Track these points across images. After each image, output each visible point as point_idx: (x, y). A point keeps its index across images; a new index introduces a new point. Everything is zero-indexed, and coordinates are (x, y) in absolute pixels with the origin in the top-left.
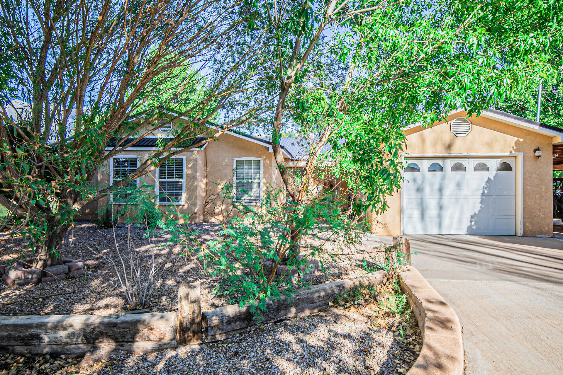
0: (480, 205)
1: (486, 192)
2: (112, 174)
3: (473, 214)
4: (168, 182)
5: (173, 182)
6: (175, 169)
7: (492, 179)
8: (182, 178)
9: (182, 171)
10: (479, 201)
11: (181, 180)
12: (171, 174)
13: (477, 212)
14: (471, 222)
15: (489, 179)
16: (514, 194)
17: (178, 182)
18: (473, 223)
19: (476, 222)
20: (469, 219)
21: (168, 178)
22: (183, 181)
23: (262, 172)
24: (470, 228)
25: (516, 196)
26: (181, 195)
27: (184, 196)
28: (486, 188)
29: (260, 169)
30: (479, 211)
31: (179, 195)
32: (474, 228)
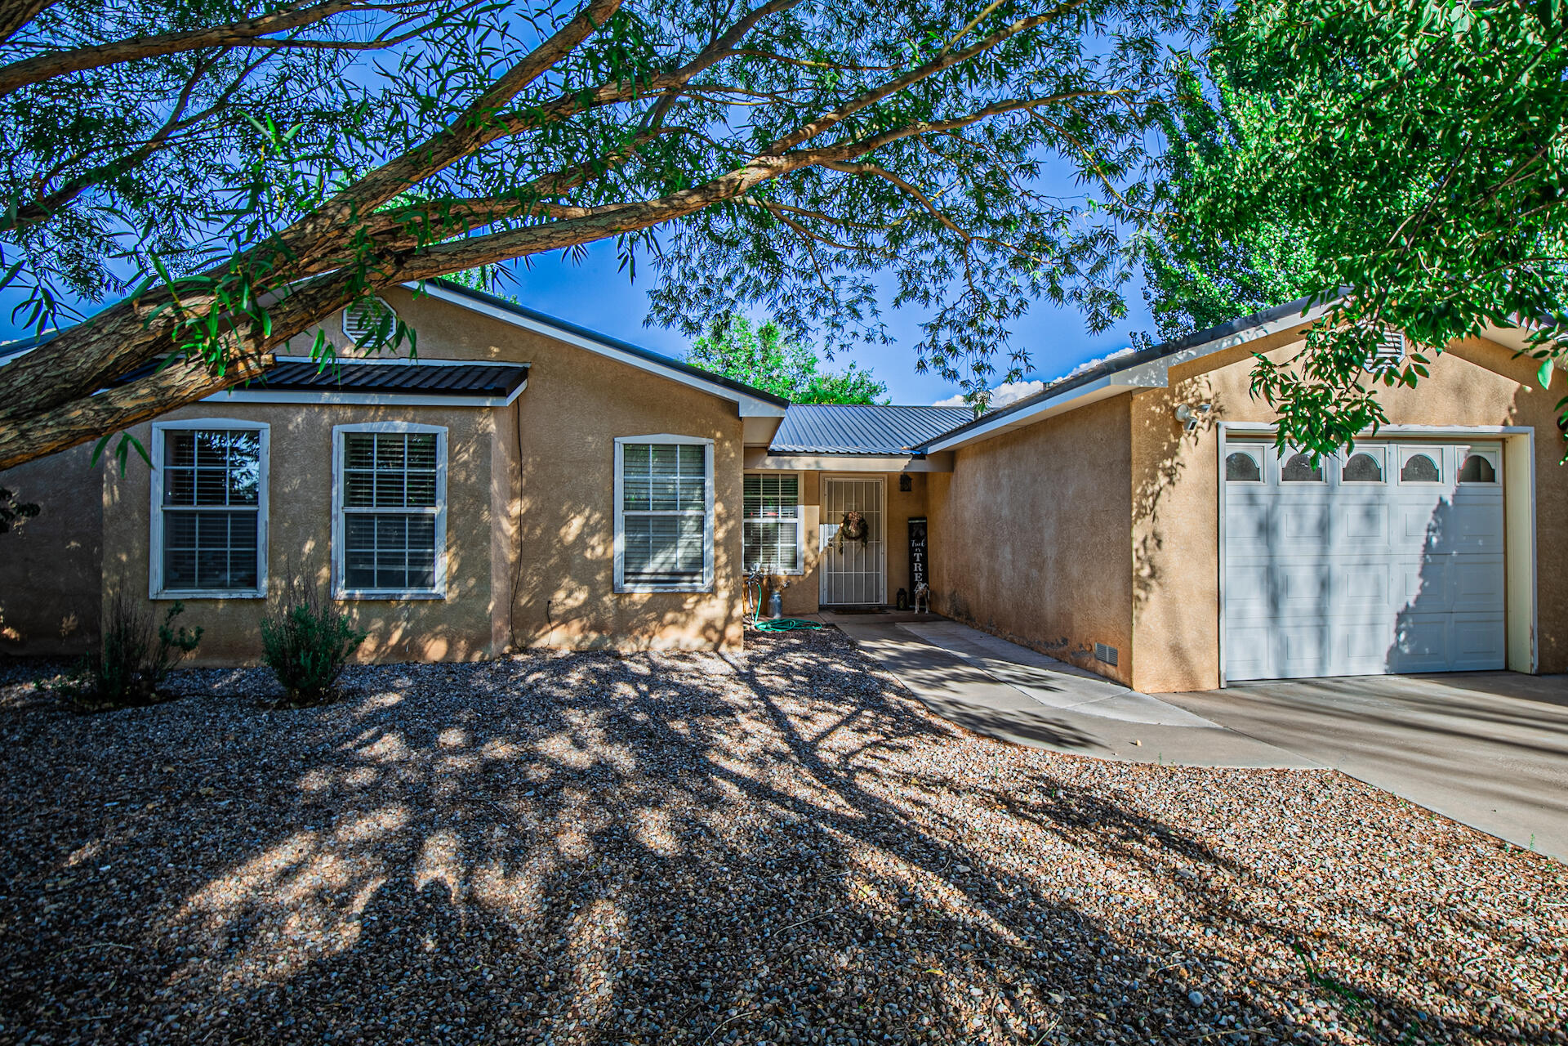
0: (1420, 581)
1: (1434, 540)
2: (158, 489)
3: (1401, 607)
4: (381, 516)
5: (402, 517)
6: (406, 470)
7: (1450, 503)
8: (433, 503)
9: (434, 477)
10: (1417, 569)
11: (429, 510)
12: (390, 490)
13: (1411, 604)
14: (1398, 632)
15: (1442, 503)
16: (1501, 549)
17: (418, 517)
18: (1402, 636)
19: (1409, 632)
20: (1393, 626)
21: (382, 502)
22: (438, 510)
23: (709, 483)
24: (1394, 651)
25: (1506, 553)
26: (432, 562)
27: (443, 564)
28: (1434, 530)
29: (703, 473)
30: (1417, 601)
31: (423, 563)
32: (1406, 650)
